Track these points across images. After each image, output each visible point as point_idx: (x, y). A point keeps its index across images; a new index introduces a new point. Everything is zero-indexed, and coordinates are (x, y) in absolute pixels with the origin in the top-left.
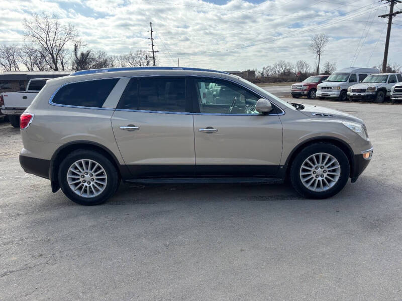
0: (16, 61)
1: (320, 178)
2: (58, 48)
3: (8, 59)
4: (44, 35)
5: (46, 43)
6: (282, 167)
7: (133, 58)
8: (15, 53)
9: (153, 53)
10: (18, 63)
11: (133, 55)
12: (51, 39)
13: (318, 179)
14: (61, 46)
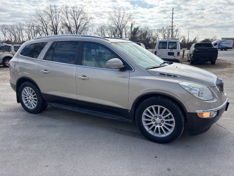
0: (105, 33)
1: (158, 126)
2: (123, 26)
3: (101, 32)
4: (117, 19)
5: (118, 23)
6: (129, 111)
7: (164, 30)
8: (105, 29)
9: (172, 27)
10: (105, 34)
11: (165, 29)
12: (121, 21)
13: (156, 126)
14: (125, 25)
